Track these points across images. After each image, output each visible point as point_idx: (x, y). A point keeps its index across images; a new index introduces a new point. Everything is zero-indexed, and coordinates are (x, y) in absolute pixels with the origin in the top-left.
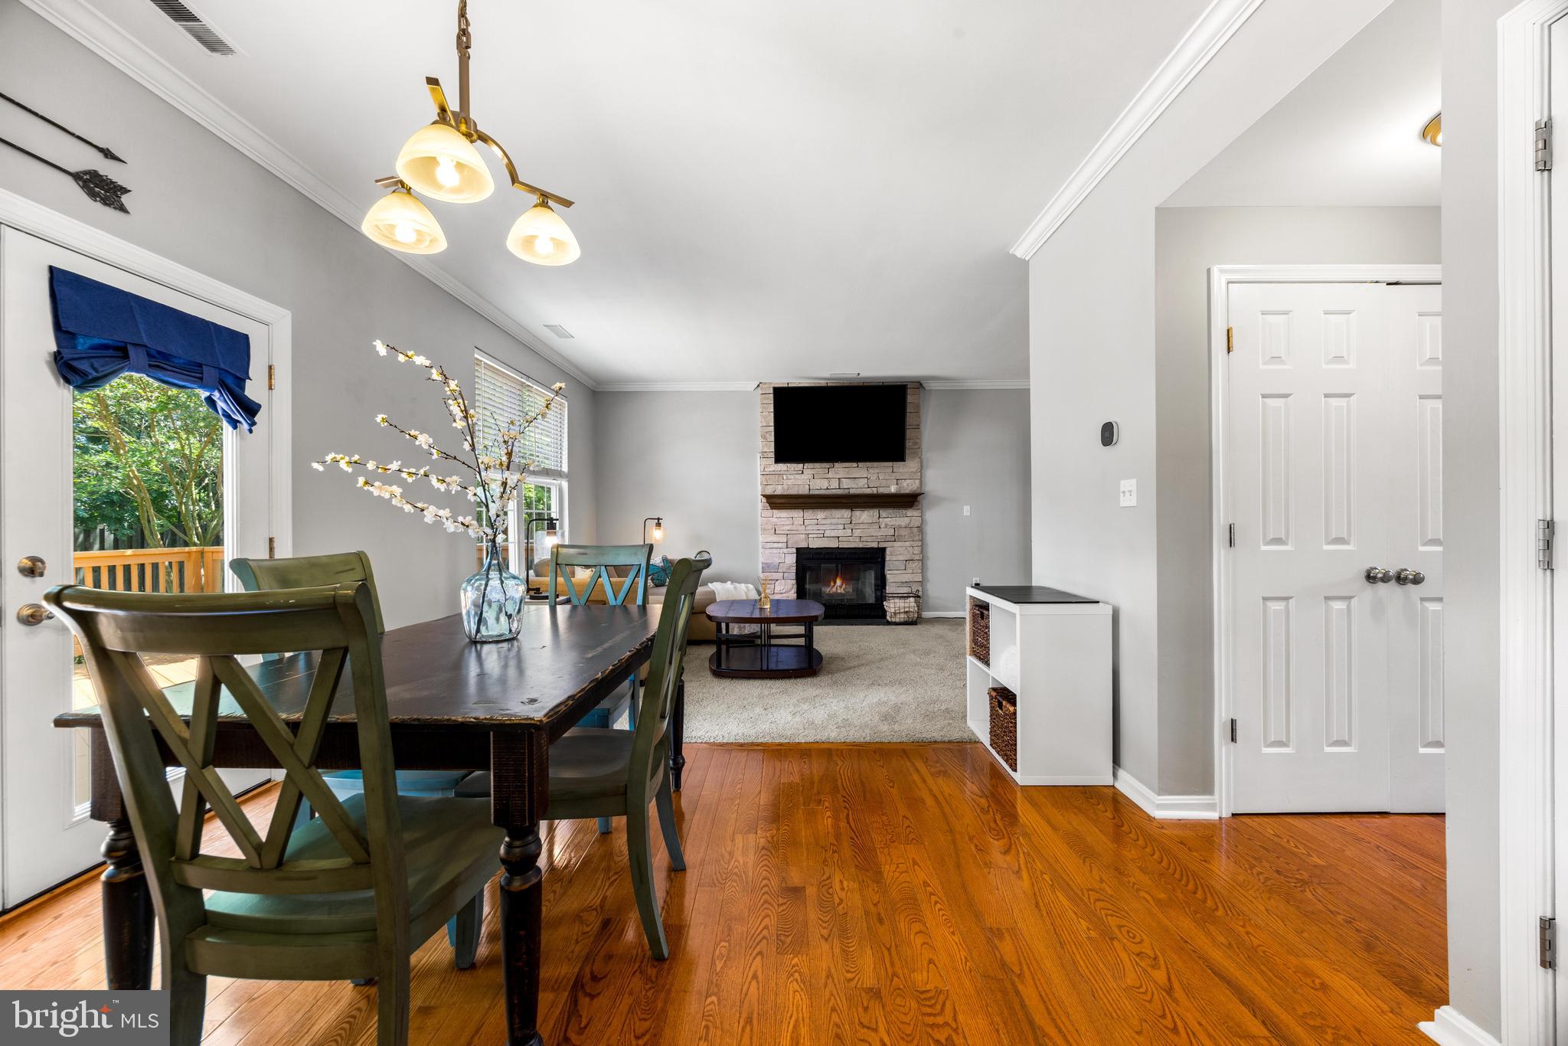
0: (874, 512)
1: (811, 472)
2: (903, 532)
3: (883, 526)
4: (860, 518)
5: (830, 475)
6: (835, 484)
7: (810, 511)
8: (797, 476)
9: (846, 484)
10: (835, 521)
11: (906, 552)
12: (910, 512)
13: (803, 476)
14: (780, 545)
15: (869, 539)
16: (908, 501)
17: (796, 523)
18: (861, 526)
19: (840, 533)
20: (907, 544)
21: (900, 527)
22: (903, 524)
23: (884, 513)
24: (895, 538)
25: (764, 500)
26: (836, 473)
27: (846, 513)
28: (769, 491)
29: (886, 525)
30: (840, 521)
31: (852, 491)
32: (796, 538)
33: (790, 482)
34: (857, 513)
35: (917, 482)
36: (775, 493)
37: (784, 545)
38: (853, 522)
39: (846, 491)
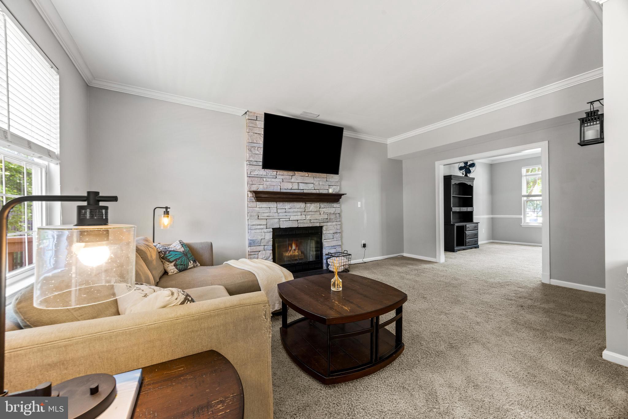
0: (317, 205)
1: (282, 177)
2: (333, 217)
3: (322, 213)
4: (310, 208)
5: (293, 180)
6: (295, 186)
7: (281, 204)
8: (273, 180)
9: (302, 186)
10: (296, 210)
11: (334, 229)
12: (335, 205)
13: (276, 180)
14: (262, 227)
15: (315, 221)
16: (335, 198)
17: (272, 211)
18: (310, 213)
19: (299, 218)
20: (334, 223)
21: (330, 214)
22: (332, 212)
23: (323, 205)
24: (328, 220)
25: (250, 195)
26: (297, 179)
27: (302, 205)
28: (254, 188)
29: (324, 212)
30: (299, 210)
31: (305, 191)
32: (272, 221)
33: (268, 183)
34: (308, 205)
35: (339, 187)
36: (258, 190)
37: (265, 227)
38: (306, 211)
39: (302, 191)
